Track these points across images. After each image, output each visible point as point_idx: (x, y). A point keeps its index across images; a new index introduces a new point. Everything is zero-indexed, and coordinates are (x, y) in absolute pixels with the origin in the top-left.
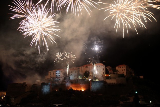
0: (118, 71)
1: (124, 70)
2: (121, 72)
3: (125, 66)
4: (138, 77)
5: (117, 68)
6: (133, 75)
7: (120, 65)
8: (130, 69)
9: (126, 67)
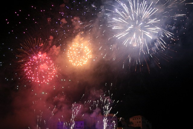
0: (133, 124)
1: (140, 122)
5: (131, 120)
7: (135, 116)
8: (146, 121)
9: (142, 118)
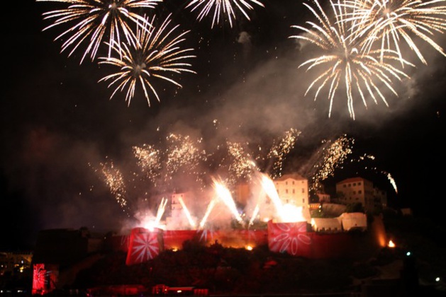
0: (343, 196)
1: (360, 192)
2: (350, 198)
3: (362, 182)
4: (396, 211)
5: (339, 187)
6: (384, 205)
7: (348, 179)
8: (374, 190)
9: (364, 184)
